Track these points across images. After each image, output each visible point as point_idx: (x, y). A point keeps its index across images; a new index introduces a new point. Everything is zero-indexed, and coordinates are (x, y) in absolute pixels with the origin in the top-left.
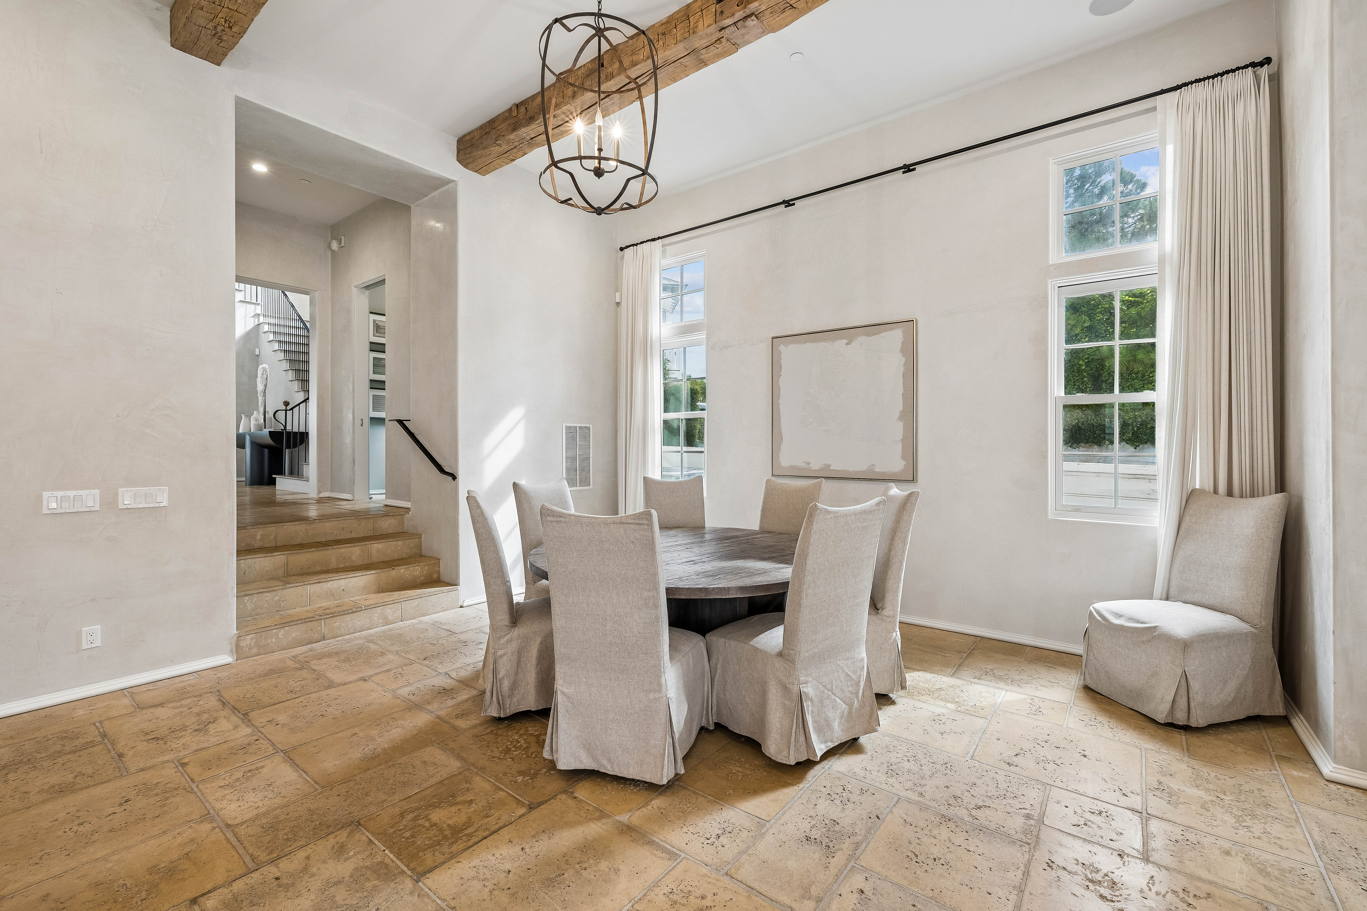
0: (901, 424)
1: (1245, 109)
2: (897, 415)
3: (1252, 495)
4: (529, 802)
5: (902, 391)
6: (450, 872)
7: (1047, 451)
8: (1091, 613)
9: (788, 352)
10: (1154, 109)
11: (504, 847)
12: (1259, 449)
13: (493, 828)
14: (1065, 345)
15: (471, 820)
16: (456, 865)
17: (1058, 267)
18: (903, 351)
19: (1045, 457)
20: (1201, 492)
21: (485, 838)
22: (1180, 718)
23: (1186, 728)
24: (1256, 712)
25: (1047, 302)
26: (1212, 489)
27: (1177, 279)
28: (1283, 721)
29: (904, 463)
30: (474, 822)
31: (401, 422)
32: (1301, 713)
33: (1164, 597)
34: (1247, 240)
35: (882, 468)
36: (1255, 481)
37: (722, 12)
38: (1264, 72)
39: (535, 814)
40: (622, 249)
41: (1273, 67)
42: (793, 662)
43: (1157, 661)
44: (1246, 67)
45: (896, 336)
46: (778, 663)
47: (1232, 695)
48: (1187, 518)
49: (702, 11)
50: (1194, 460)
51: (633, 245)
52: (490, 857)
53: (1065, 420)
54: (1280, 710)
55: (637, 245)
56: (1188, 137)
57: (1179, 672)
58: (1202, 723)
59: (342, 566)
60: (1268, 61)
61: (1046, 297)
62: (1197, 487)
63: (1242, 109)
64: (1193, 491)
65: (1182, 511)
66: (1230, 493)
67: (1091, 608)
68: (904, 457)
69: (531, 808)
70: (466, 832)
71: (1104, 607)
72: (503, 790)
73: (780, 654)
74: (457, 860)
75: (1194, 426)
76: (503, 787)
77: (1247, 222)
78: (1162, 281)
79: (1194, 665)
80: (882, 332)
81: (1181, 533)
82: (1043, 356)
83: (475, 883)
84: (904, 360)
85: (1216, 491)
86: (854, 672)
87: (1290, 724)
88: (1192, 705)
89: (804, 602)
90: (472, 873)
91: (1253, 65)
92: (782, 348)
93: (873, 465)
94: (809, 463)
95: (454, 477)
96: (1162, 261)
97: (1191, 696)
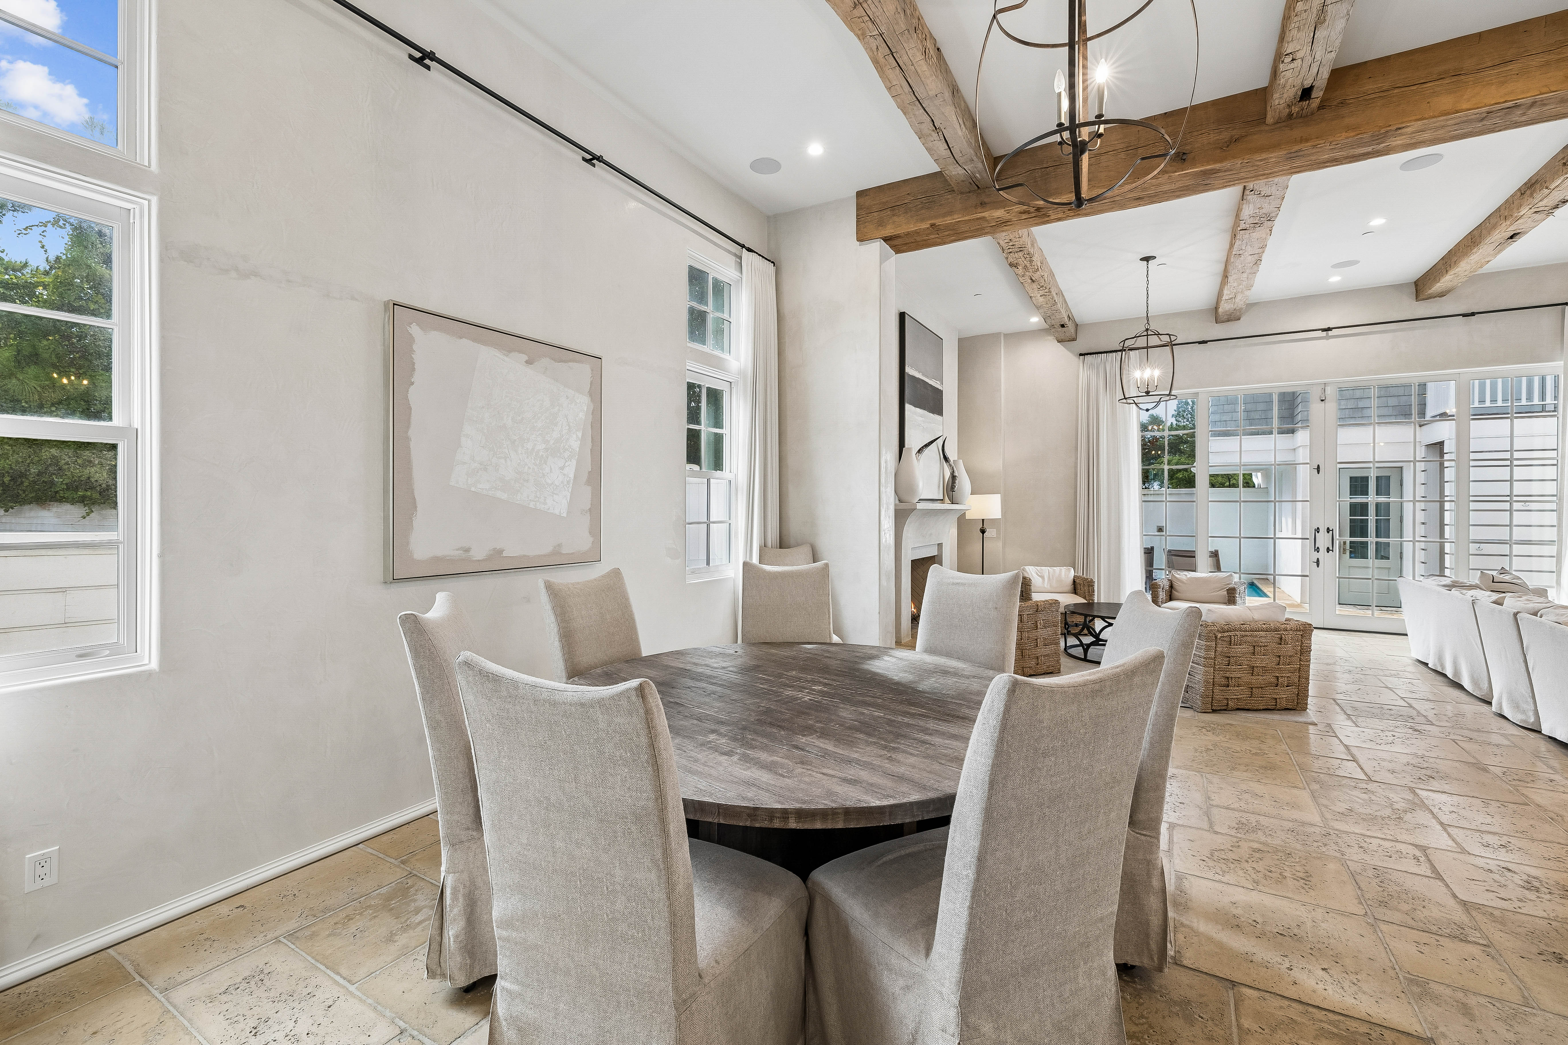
4: (1227, 991)
6: (1385, 1016)
11: (1306, 985)
13: (1300, 1007)
15: (1317, 1035)
16: (1375, 1015)
21: (1318, 1007)
30: (1316, 1030)
39: (1237, 977)
52: (1330, 992)
69: (1233, 984)
70: (1335, 1030)
72: (1239, 1027)
74: (1371, 1018)
76: (1235, 1030)
83: (1365, 988)
90: (1360, 995)
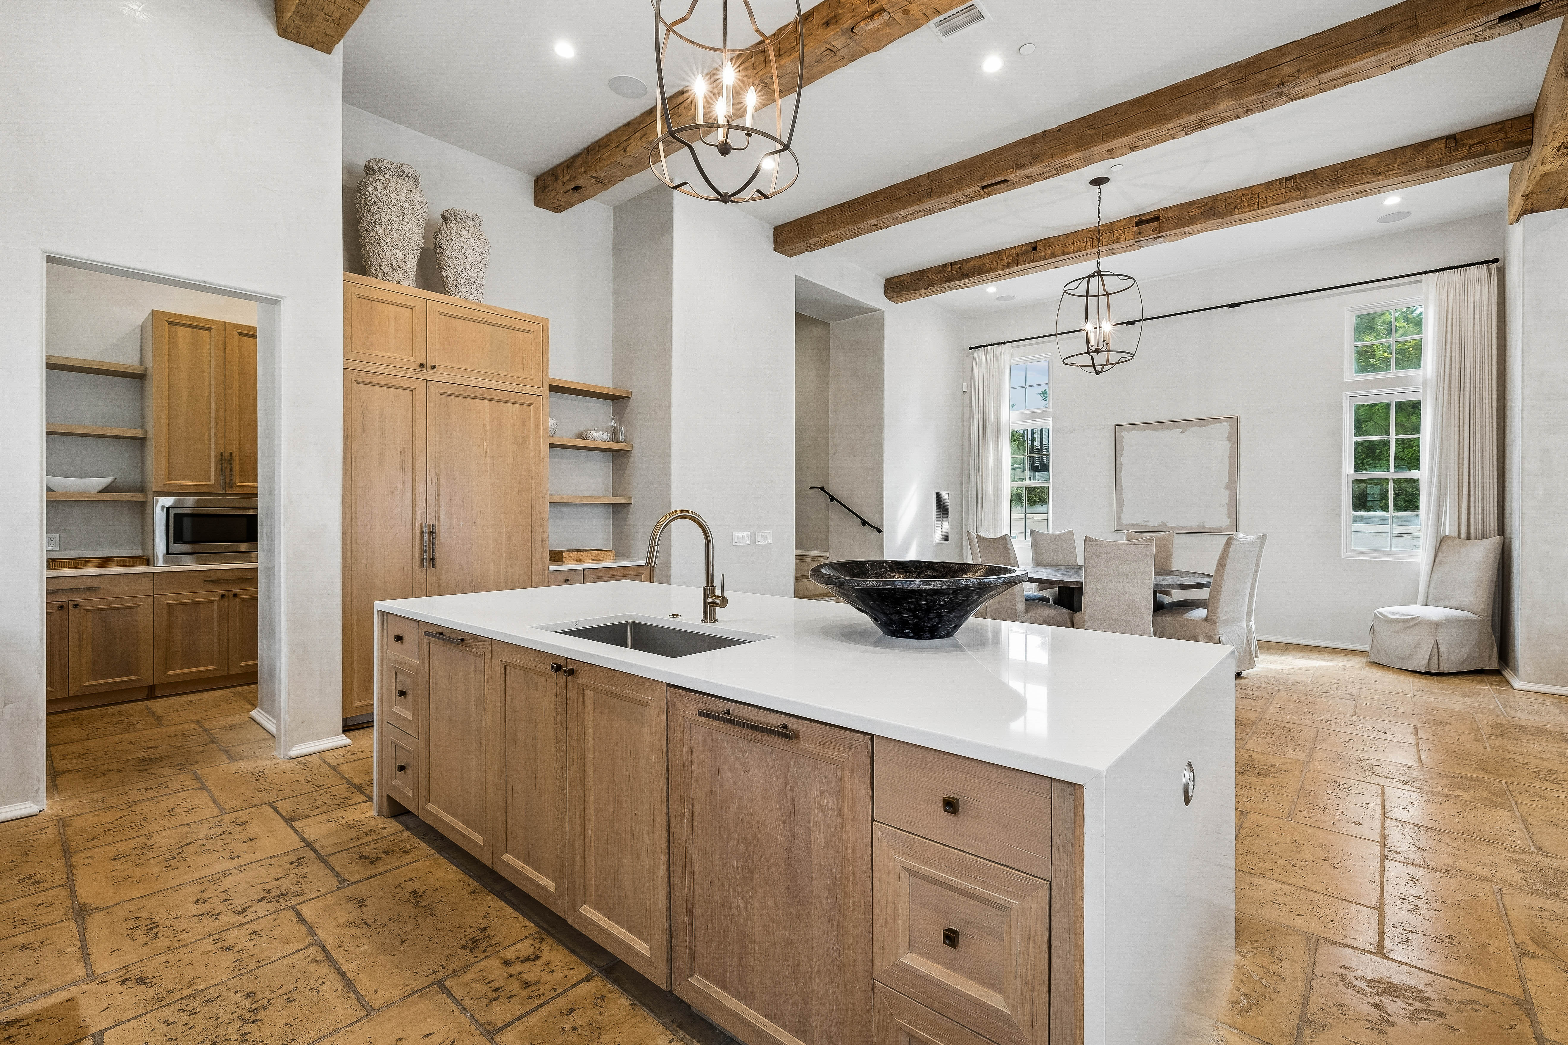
0: (1227, 492)
1: (1481, 290)
2: (1224, 485)
3: (1483, 538)
5: (1228, 468)
7: (1341, 511)
8: (1375, 615)
9: (1130, 438)
10: (1421, 281)
12: (1488, 510)
14: (1354, 437)
17: (1350, 384)
18: (1229, 438)
19: (1340, 516)
20: (1450, 537)
22: (1434, 669)
23: (1438, 674)
24: (1481, 667)
25: (1342, 407)
26: (1457, 536)
27: (1435, 398)
28: (1498, 673)
29: (1229, 520)
31: (822, 489)
32: (1508, 668)
33: (1424, 604)
34: (1481, 376)
35: (1210, 524)
36: (1485, 531)
37: (1140, 233)
38: (1494, 266)
40: (971, 348)
41: (1499, 264)
42: (1215, 623)
43: (1419, 637)
44: (1482, 263)
45: (1225, 427)
46: (1205, 624)
47: (1466, 655)
48: (1440, 555)
49: (1124, 229)
50: (1445, 516)
51: (984, 346)
53: (1354, 491)
54: (1496, 666)
55: (987, 346)
56: (1443, 305)
57: (1433, 641)
58: (1446, 670)
59: (805, 594)
60: (1496, 261)
61: (1341, 404)
62: (1447, 534)
63: (1479, 291)
64: (1445, 537)
65: (1437, 548)
66: (1468, 537)
67: (1375, 611)
68: (1229, 516)
71: (1386, 611)
73: (1206, 620)
75: (1446, 495)
77: (1481, 364)
78: (1425, 397)
79: (1443, 637)
80: (1212, 424)
81: (1435, 564)
82: (1339, 445)
84: (1229, 446)
85: (1459, 537)
86: (1241, 634)
87: (1502, 675)
88: (1441, 659)
89: (1223, 590)
91: (1487, 262)
92: (1124, 433)
93: (1203, 522)
94: (1148, 521)
95: (880, 531)
96: (1425, 384)
97: (1440, 654)
